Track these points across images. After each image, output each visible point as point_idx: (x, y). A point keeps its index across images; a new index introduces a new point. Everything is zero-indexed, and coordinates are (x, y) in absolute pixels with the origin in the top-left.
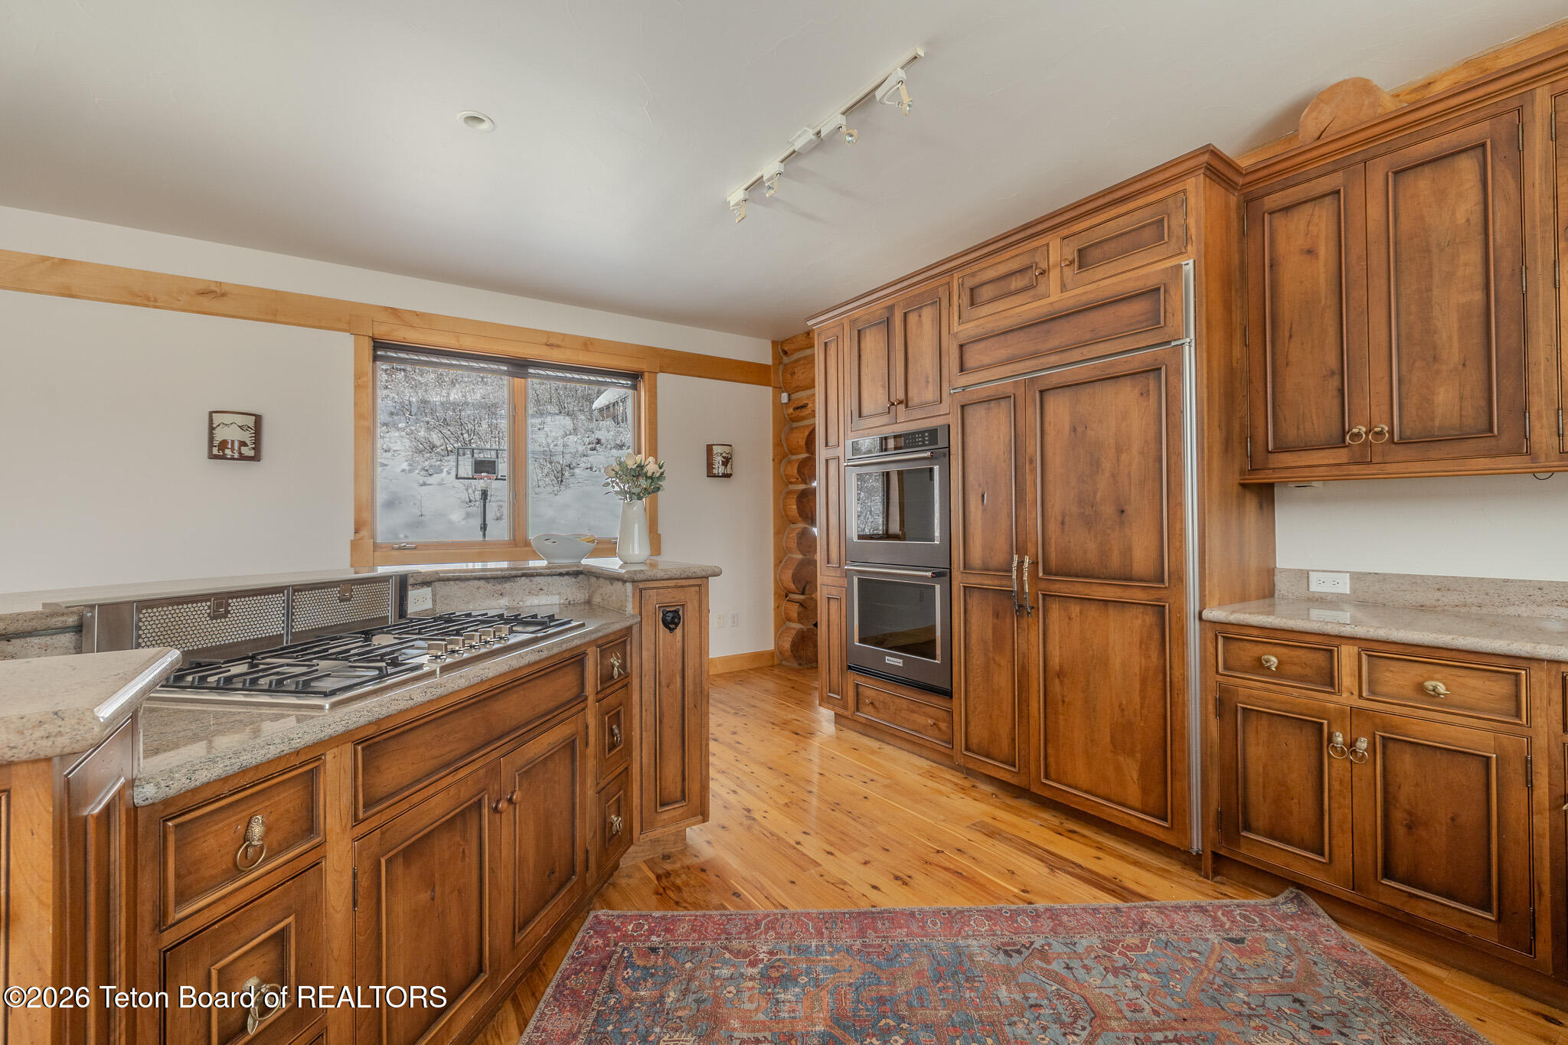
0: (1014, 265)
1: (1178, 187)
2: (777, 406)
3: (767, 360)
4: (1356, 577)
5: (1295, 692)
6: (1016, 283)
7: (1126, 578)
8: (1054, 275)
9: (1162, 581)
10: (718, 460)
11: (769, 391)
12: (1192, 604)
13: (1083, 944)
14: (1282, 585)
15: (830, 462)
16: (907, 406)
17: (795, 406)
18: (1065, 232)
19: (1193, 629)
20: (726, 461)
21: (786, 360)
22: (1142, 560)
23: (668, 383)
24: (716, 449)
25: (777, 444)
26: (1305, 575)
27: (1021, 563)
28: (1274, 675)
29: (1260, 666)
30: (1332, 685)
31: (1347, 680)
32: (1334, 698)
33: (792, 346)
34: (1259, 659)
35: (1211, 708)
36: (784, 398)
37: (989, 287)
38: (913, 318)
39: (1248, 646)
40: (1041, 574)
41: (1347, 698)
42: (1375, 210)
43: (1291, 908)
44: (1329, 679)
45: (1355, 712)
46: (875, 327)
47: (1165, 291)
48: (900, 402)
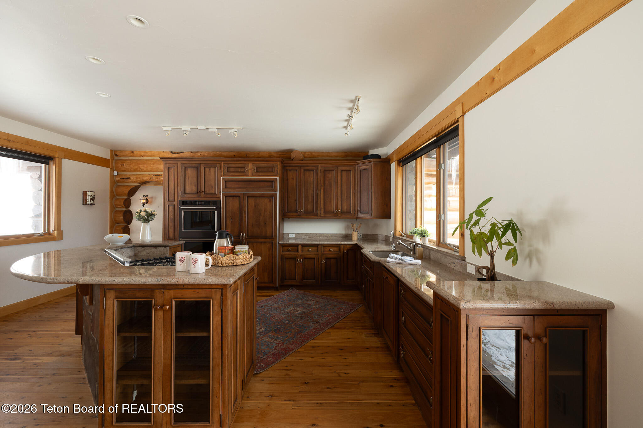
0: (240, 166)
1: (276, 163)
2: (112, 176)
3: (108, 156)
4: (296, 234)
5: (293, 254)
6: (240, 170)
7: (266, 237)
8: (250, 171)
9: (273, 237)
10: (89, 198)
11: (108, 170)
12: (278, 242)
13: (270, 303)
14: (285, 236)
15: (169, 206)
16: (204, 193)
17: (122, 177)
18: (253, 163)
19: (278, 245)
20: (93, 199)
21: (116, 158)
22: (269, 233)
23: (67, 163)
24: (89, 194)
25: (112, 192)
26: (288, 234)
27: (243, 235)
28: (290, 252)
29: (288, 251)
30: (298, 252)
31: (300, 251)
32: (298, 254)
33: (122, 154)
34: (288, 249)
35: (280, 260)
36: (115, 173)
37: (233, 169)
38: (207, 169)
39: (286, 247)
40: (247, 237)
41: (300, 254)
42: (302, 175)
43: (291, 290)
44: (297, 251)
45: (301, 255)
46: (192, 168)
47: (275, 182)
48: (203, 192)
